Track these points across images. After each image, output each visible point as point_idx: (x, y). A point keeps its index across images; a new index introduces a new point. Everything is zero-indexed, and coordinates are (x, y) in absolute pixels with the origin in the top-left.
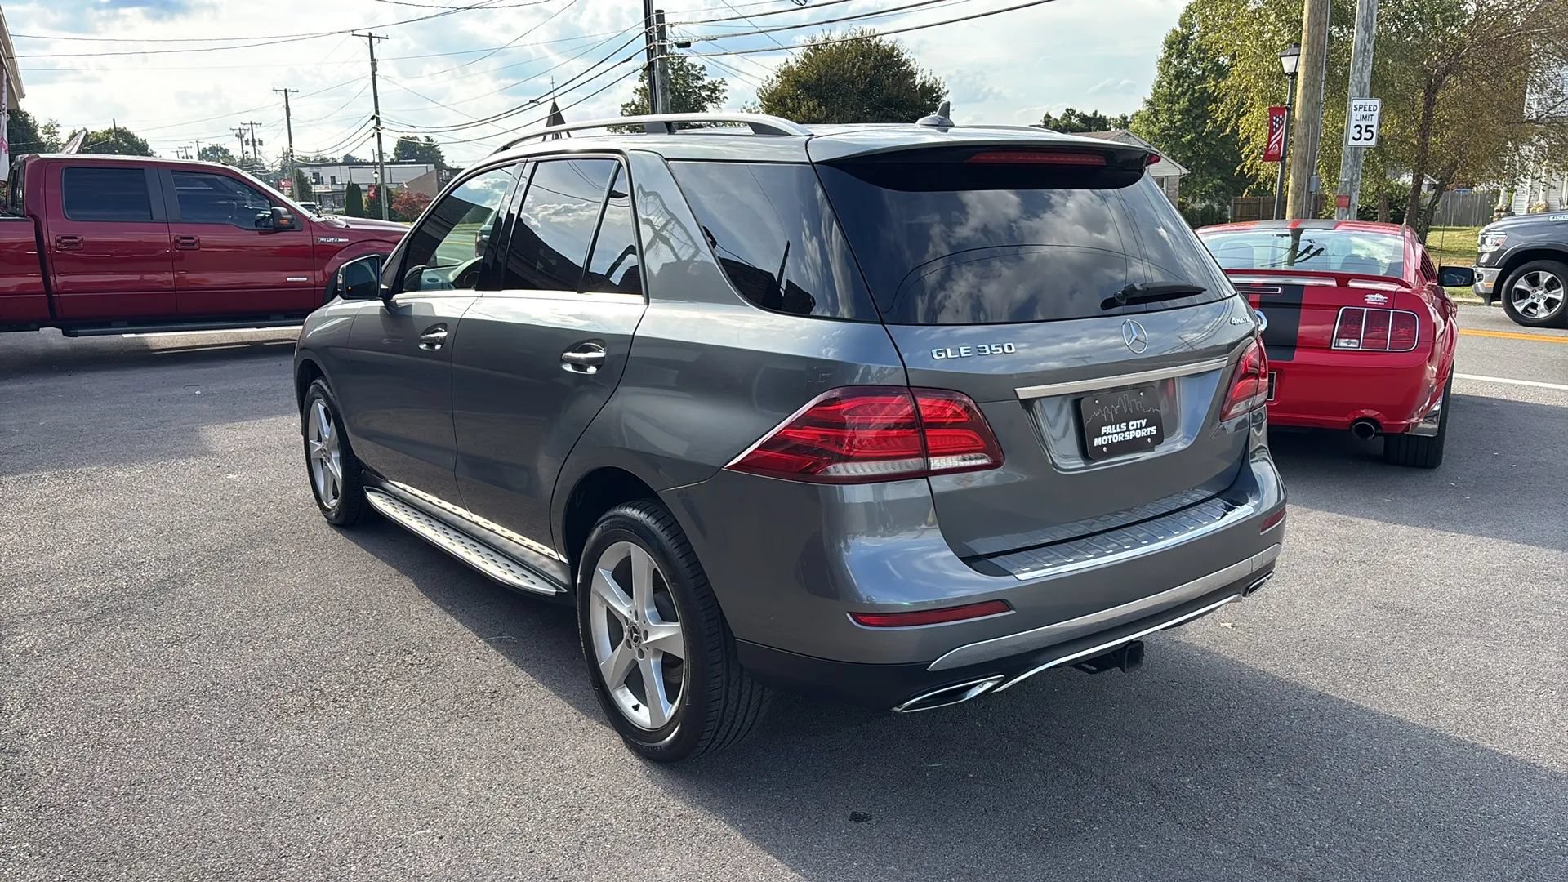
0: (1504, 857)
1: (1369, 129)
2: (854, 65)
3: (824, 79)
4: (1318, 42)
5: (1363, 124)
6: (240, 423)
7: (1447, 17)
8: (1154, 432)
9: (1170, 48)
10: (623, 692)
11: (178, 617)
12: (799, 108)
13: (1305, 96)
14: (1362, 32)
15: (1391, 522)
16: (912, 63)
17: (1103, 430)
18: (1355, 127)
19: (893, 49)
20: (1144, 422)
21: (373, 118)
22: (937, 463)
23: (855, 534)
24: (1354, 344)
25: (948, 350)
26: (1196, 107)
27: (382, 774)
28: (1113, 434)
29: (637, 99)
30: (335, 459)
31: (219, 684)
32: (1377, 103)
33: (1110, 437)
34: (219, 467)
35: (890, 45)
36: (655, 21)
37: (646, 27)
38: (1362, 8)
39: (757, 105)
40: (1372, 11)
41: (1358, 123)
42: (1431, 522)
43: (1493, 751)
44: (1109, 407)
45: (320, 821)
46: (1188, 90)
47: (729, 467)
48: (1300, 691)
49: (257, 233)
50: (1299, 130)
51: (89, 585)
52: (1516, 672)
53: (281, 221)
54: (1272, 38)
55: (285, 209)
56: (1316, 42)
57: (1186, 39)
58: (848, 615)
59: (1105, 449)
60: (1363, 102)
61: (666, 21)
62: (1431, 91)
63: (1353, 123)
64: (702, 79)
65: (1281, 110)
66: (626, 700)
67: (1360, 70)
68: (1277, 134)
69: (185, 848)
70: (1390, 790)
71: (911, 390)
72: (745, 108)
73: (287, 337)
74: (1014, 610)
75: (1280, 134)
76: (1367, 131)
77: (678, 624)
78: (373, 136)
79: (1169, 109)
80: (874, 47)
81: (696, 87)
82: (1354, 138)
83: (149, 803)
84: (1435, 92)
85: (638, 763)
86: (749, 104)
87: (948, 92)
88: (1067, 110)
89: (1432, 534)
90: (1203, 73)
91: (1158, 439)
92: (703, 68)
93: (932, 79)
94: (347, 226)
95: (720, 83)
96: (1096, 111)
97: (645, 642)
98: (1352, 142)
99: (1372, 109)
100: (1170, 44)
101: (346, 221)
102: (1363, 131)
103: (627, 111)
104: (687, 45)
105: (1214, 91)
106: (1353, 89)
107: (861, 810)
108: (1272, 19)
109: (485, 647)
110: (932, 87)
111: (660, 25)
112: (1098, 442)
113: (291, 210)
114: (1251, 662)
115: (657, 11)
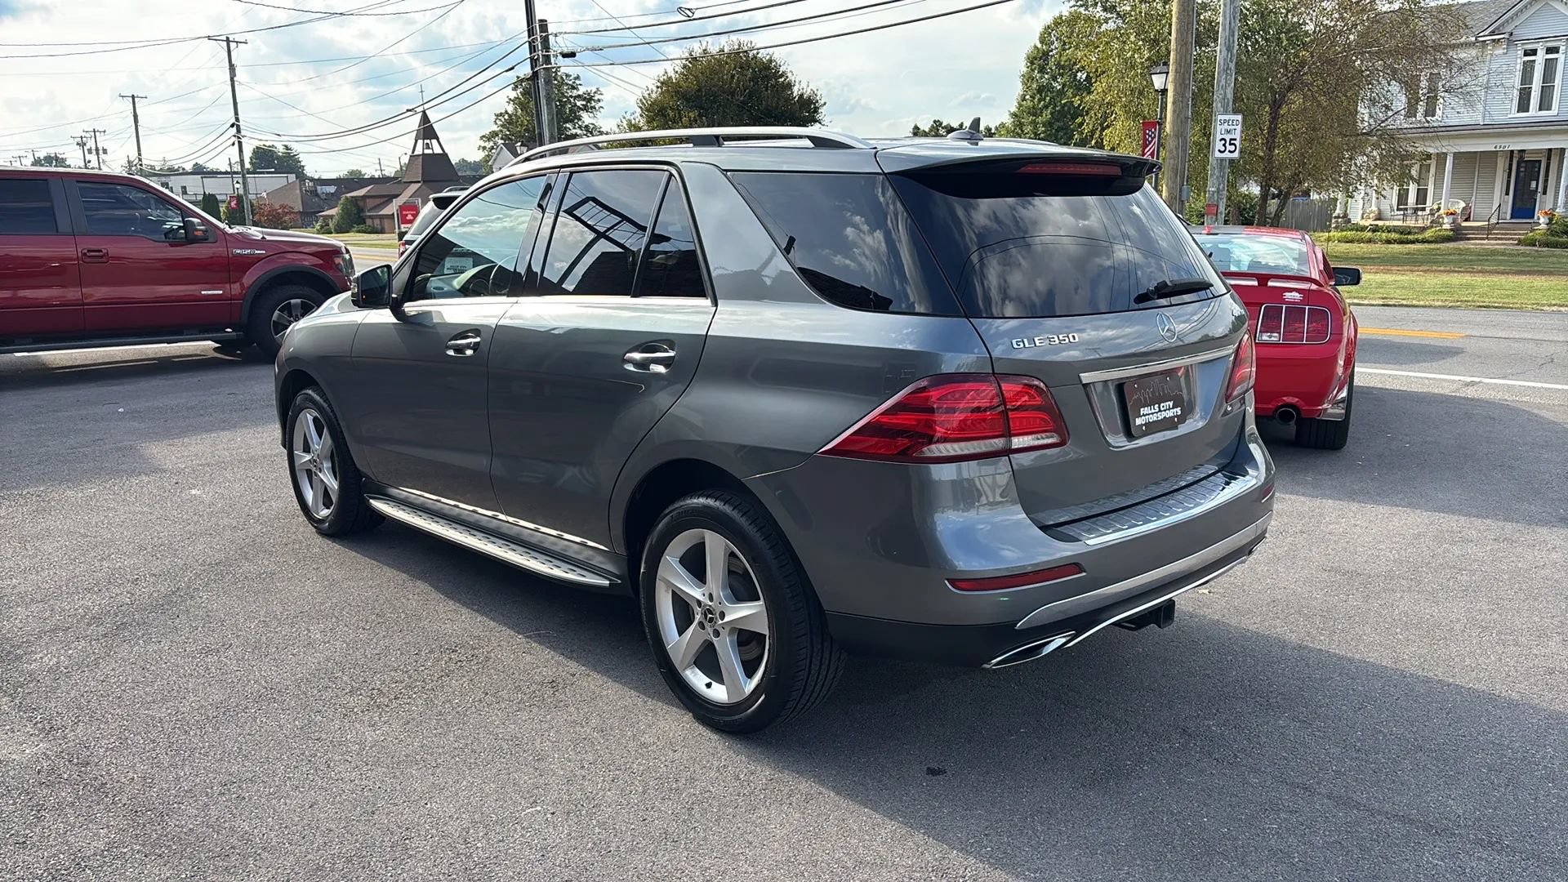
0: (1490, 770)
1: (1232, 142)
2: (733, 76)
3: (703, 90)
4: (1186, 60)
5: (1228, 138)
6: (181, 439)
7: (1291, 37)
8: (1179, 413)
9: (1032, 63)
10: (693, 672)
11: (200, 629)
12: (681, 118)
13: (1174, 111)
14: (1225, 52)
15: (1317, 497)
16: (789, 75)
17: (1142, 411)
18: (1221, 140)
19: (770, 61)
20: (1171, 403)
21: (232, 126)
22: (1018, 442)
23: (944, 508)
24: (1275, 338)
25: (1025, 340)
26: (1058, 120)
27: (472, 761)
28: (1149, 414)
29: (510, 109)
30: (327, 469)
31: (271, 689)
32: (1239, 117)
33: (1147, 417)
34: (177, 483)
35: (768, 57)
36: (538, 31)
37: (529, 37)
38: (1224, 29)
39: (638, 114)
40: (1233, 32)
41: (1223, 137)
42: (1352, 496)
43: (1457, 685)
44: (1145, 390)
45: (429, 805)
46: (1050, 104)
47: (823, 453)
48: (1283, 645)
49: (167, 244)
50: (1171, 143)
51: (93, 603)
52: (1459, 620)
53: (196, 233)
54: (1133, 56)
55: (199, 221)
56: (1183, 60)
57: (1045, 55)
58: (946, 582)
59: (1144, 428)
60: (1227, 117)
61: (550, 32)
62: (1276, 106)
63: (1219, 137)
64: (577, 89)
65: (1153, 125)
66: (697, 679)
67: (1224, 87)
68: (1150, 146)
69: (304, 838)
70: (1382, 722)
71: (998, 377)
72: (624, 118)
73: (195, 352)
74: (1085, 572)
75: (1153, 146)
76: (1230, 144)
77: (761, 602)
78: (233, 144)
79: (1034, 122)
80: (752, 59)
81: (571, 96)
82: (1219, 151)
83: (249, 800)
84: (1280, 107)
85: (714, 737)
86: (628, 114)
87: (825, 104)
88: (935, 122)
89: (1355, 506)
90: (1063, 88)
91: (1182, 419)
92: (578, 78)
93: (809, 91)
94: (263, 238)
95: (595, 93)
96: (962, 123)
97: (721, 622)
98: (1218, 155)
99: (1234, 123)
100: (1031, 60)
101: (262, 233)
102: (1227, 144)
103: (500, 120)
104: (572, 55)
105: (1080, 105)
106: (1217, 105)
107: (935, 766)
108: (1132, 38)
109: (527, 642)
110: (809, 98)
111: (544, 34)
112: (1139, 421)
113: (204, 221)
114: (1234, 622)
115: (541, 21)
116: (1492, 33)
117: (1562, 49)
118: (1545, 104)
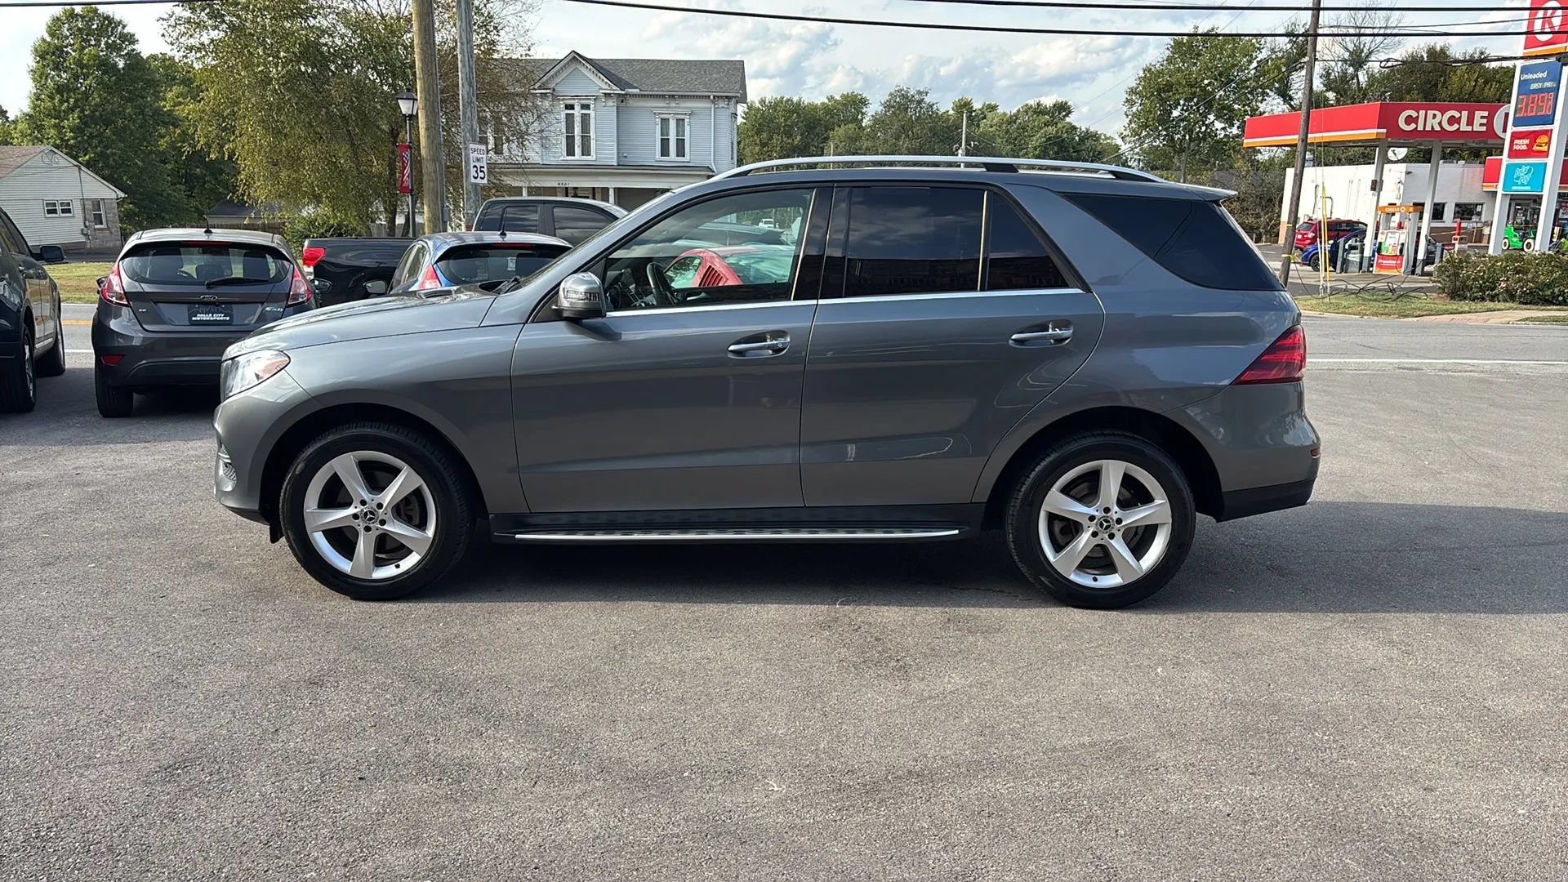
5: (478, 165)
13: (429, 137)
18: (473, 167)
41: (474, 164)
50: (428, 167)
56: (431, 89)
57: (59, 51)
60: (476, 146)
63: (471, 164)
65: (408, 148)
67: (470, 119)
76: (481, 171)
79: (57, 125)
82: (474, 176)
98: (473, 180)
99: (481, 152)
100: (41, 54)
106: (466, 134)
116: (540, 88)
117: (592, 106)
118: (586, 151)
